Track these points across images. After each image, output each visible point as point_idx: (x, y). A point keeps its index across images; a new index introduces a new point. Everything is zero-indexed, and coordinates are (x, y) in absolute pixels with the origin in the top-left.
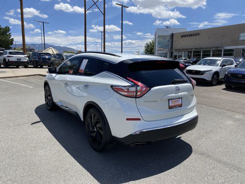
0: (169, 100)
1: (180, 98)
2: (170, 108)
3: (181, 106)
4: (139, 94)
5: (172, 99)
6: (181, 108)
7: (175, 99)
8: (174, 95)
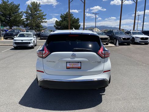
0: (67, 62)
1: (79, 62)
2: (68, 68)
3: (81, 69)
4: (44, 55)
8: (70, 59)
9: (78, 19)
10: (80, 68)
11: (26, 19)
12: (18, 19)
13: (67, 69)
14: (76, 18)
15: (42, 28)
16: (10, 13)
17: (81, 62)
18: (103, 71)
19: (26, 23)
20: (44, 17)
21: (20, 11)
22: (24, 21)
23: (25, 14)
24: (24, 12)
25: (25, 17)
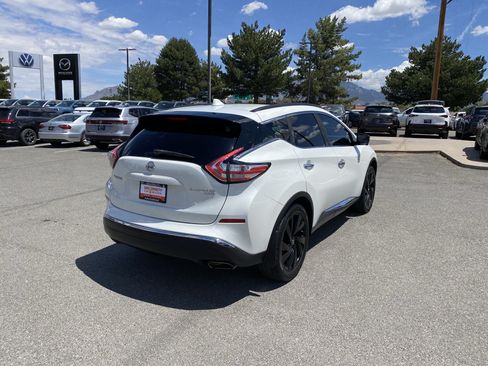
0: (141, 182)
1: (161, 185)
2: (142, 197)
3: (165, 202)
5: (145, 183)
6: (163, 204)
7: (151, 184)
9: (478, 59)
10: (163, 201)
11: (298, 70)
12: (274, 73)
13: (140, 198)
14: (473, 58)
15: (344, 96)
16: (257, 57)
17: (166, 186)
18: (219, 219)
19: (297, 83)
20: (352, 62)
21: (284, 49)
22: (292, 79)
23: (296, 58)
24: (295, 53)
25: (297, 67)
